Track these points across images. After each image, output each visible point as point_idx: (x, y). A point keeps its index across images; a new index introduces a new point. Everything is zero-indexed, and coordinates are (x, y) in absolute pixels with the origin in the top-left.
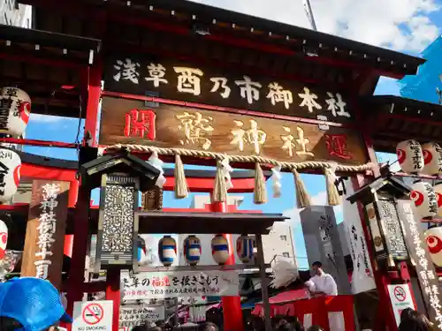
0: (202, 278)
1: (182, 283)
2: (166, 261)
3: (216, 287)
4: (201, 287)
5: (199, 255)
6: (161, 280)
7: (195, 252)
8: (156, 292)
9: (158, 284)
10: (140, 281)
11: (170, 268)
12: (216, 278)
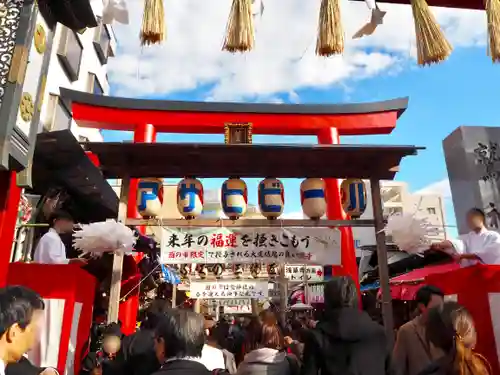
0: (285, 237)
1: (256, 243)
2: (231, 211)
3: (306, 251)
4: (283, 249)
5: (280, 203)
6: (224, 239)
7: (274, 199)
8: (218, 254)
9: (220, 244)
10: (195, 239)
11: (237, 222)
12: (306, 239)
